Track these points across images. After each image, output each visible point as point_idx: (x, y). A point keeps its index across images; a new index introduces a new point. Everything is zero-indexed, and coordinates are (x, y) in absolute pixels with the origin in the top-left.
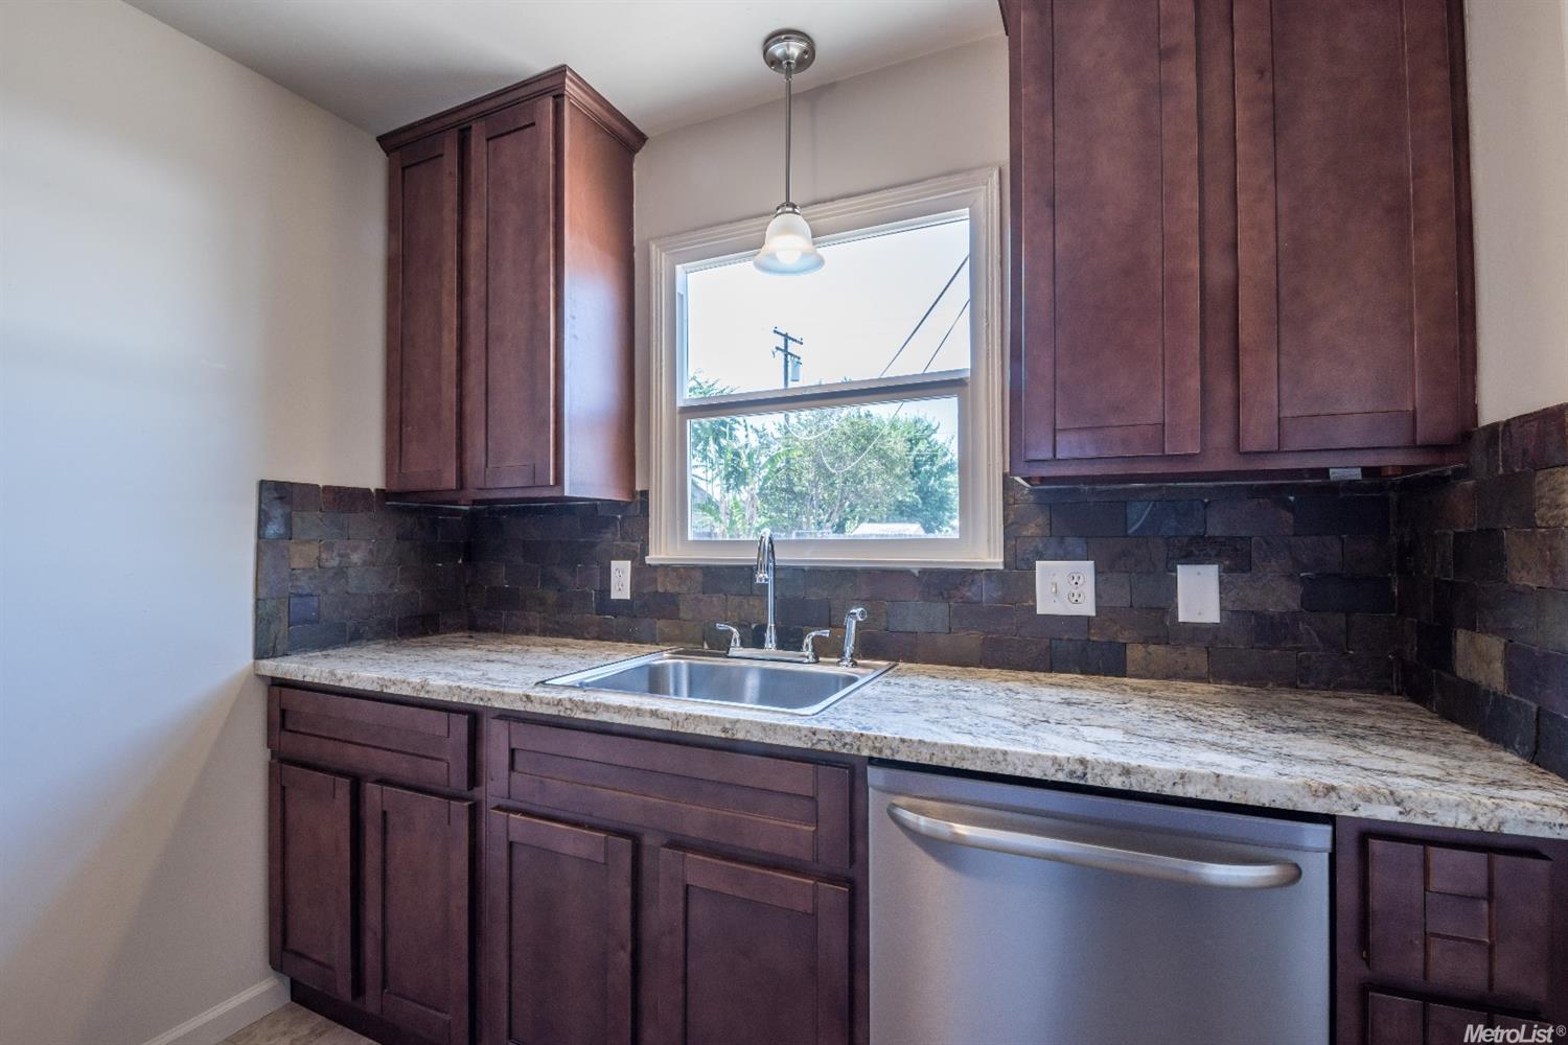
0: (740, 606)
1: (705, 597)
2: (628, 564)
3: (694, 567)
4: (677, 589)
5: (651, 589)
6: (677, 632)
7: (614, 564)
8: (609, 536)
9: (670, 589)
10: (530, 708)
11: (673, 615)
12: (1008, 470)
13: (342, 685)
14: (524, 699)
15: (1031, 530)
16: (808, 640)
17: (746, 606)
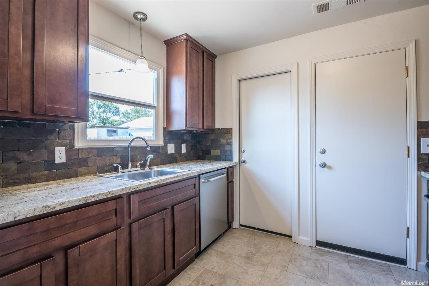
0: (110, 159)
1: (98, 158)
2: (63, 149)
3: (94, 149)
4: (87, 156)
5: (76, 157)
6: (87, 171)
7: (57, 149)
8: (53, 137)
9: (84, 156)
10: (150, 186)
11: (86, 165)
12: (165, 126)
13: (56, 209)
14: (148, 184)
15: (167, 138)
16: (138, 164)
17: (112, 159)
